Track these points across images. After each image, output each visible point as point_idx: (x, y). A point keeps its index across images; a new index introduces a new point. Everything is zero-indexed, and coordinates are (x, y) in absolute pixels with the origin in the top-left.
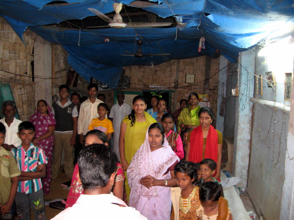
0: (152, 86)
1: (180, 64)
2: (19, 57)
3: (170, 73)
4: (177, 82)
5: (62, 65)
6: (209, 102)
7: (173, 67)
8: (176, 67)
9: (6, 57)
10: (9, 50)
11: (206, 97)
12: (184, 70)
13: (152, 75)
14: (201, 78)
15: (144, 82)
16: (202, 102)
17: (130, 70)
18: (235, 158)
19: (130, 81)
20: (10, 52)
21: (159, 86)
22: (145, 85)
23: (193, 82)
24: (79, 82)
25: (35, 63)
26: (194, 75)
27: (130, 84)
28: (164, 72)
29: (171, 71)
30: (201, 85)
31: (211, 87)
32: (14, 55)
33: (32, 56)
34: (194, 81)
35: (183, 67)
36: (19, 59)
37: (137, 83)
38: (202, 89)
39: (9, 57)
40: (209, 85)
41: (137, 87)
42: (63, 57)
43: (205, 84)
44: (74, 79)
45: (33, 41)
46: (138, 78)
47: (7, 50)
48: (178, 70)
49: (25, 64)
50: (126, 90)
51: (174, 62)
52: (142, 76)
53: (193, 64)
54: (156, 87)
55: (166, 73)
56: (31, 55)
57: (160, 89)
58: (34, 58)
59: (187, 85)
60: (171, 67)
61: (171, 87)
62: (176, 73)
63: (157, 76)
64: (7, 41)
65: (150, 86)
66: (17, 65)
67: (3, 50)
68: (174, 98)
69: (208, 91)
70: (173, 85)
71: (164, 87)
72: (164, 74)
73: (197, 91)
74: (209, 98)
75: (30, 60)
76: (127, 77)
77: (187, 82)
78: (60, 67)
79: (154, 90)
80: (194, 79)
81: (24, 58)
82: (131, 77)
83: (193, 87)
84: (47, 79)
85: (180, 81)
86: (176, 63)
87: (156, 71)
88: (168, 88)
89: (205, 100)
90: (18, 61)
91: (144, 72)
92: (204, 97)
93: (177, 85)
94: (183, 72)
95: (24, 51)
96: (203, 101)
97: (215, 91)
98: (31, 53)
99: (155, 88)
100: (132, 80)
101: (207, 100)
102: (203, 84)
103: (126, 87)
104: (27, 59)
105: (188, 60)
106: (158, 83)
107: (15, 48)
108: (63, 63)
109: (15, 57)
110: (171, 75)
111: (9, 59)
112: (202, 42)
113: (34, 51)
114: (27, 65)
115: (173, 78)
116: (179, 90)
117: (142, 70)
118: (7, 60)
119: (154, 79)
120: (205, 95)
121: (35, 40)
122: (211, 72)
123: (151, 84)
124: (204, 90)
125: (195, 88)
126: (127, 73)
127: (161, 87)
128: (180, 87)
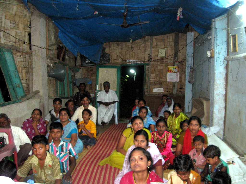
0: (129, 60)
1: (153, 40)
2: (19, 28)
3: (144, 49)
4: (151, 56)
5: (53, 40)
6: (178, 72)
7: (147, 43)
8: (149, 43)
9: (8, 26)
10: (10, 20)
11: (176, 68)
12: (156, 46)
13: (129, 51)
14: (171, 52)
15: (122, 57)
16: (172, 73)
17: (110, 48)
18: (212, 112)
19: (110, 57)
20: (11, 22)
21: (135, 60)
22: (122, 60)
23: (164, 55)
24: (67, 57)
25: (32, 34)
26: (165, 50)
27: (109, 59)
28: (139, 48)
29: (145, 47)
30: (171, 58)
31: (180, 60)
32: (14, 25)
33: (30, 28)
34: (166, 55)
35: (156, 43)
36: (19, 30)
37: (116, 58)
38: (172, 62)
39: (10, 27)
40: (178, 58)
41: (116, 62)
42: (54, 33)
43: (174, 57)
44: (63, 53)
45: (30, 15)
46: (117, 54)
47: (9, 20)
48: (152, 46)
49: (23, 35)
50: (106, 65)
51: (148, 39)
52: (120, 52)
53: (163, 40)
54: (133, 61)
55: (140, 49)
56: (28, 27)
57: (136, 63)
58: (31, 30)
59: (159, 58)
60: (145, 44)
61: (145, 60)
62: (149, 48)
63: (133, 52)
64: (9, 12)
65: (128, 61)
66: (17, 35)
67: (5, 20)
68: (148, 70)
69: (177, 63)
70: (147, 59)
71: (139, 61)
72: (139, 50)
73: (167, 64)
74: (179, 69)
75: (28, 32)
76: (107, 53)
77: (159, 56)
78: (52, 41)
79: (131, 63)
80: (165, 54)
81: (23, 29)
82: (110, 54)
83: (164, 60)
84: (43, 48)
85: (153, 55)
86: (149, 40)
87: (132, 47)
88: (143, 62)
89: (175, 71)
90: (17, 31)
91: (122, 49)
92: (174, 69)
93: (151, 59)
94: (156, 48)
95: (22, 22)
96: (174, 72)
97: (184, 63)
98: (29, 25)
99: (131, 62)
100: (112, 56)
101: (177, 71)
102: (173, 57)
103: (106, 62)
104: (26, 30)
105: (159, 37)
106: (134, 58)
107: (15, 19)
108: (54, 39)
109: (15, 27)
110: (145, 51)
111: (10, 28)
112: (180, 12)
113: (31, 24)
114: (25, 36)
115: (147, 53)
116: (152, 63)
117: (120, 47)
118: (8, 29)
119: (131, 54)
120: (175, 67)
121: (32, 13)
122: (179, 47)
123: (128, 59)
124: (174, 63)
125: (166, 61)
126: (107, 50)
127: (137, 61)
128: (154, 60)
